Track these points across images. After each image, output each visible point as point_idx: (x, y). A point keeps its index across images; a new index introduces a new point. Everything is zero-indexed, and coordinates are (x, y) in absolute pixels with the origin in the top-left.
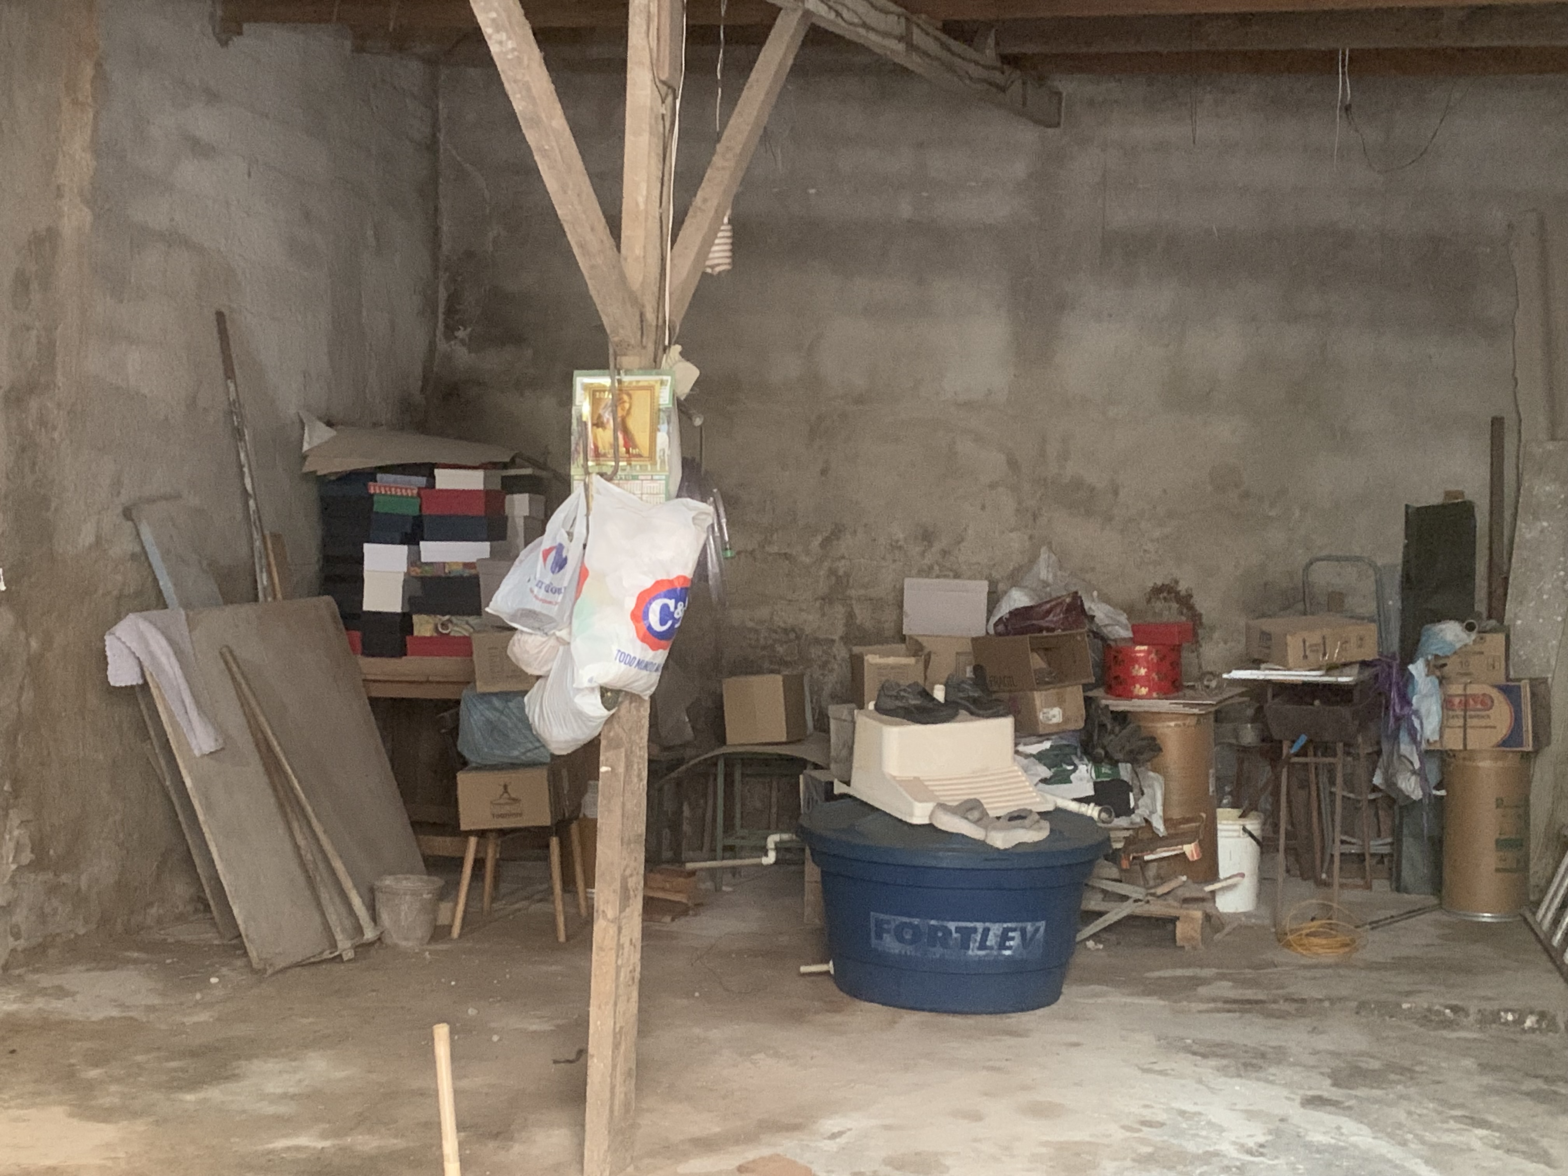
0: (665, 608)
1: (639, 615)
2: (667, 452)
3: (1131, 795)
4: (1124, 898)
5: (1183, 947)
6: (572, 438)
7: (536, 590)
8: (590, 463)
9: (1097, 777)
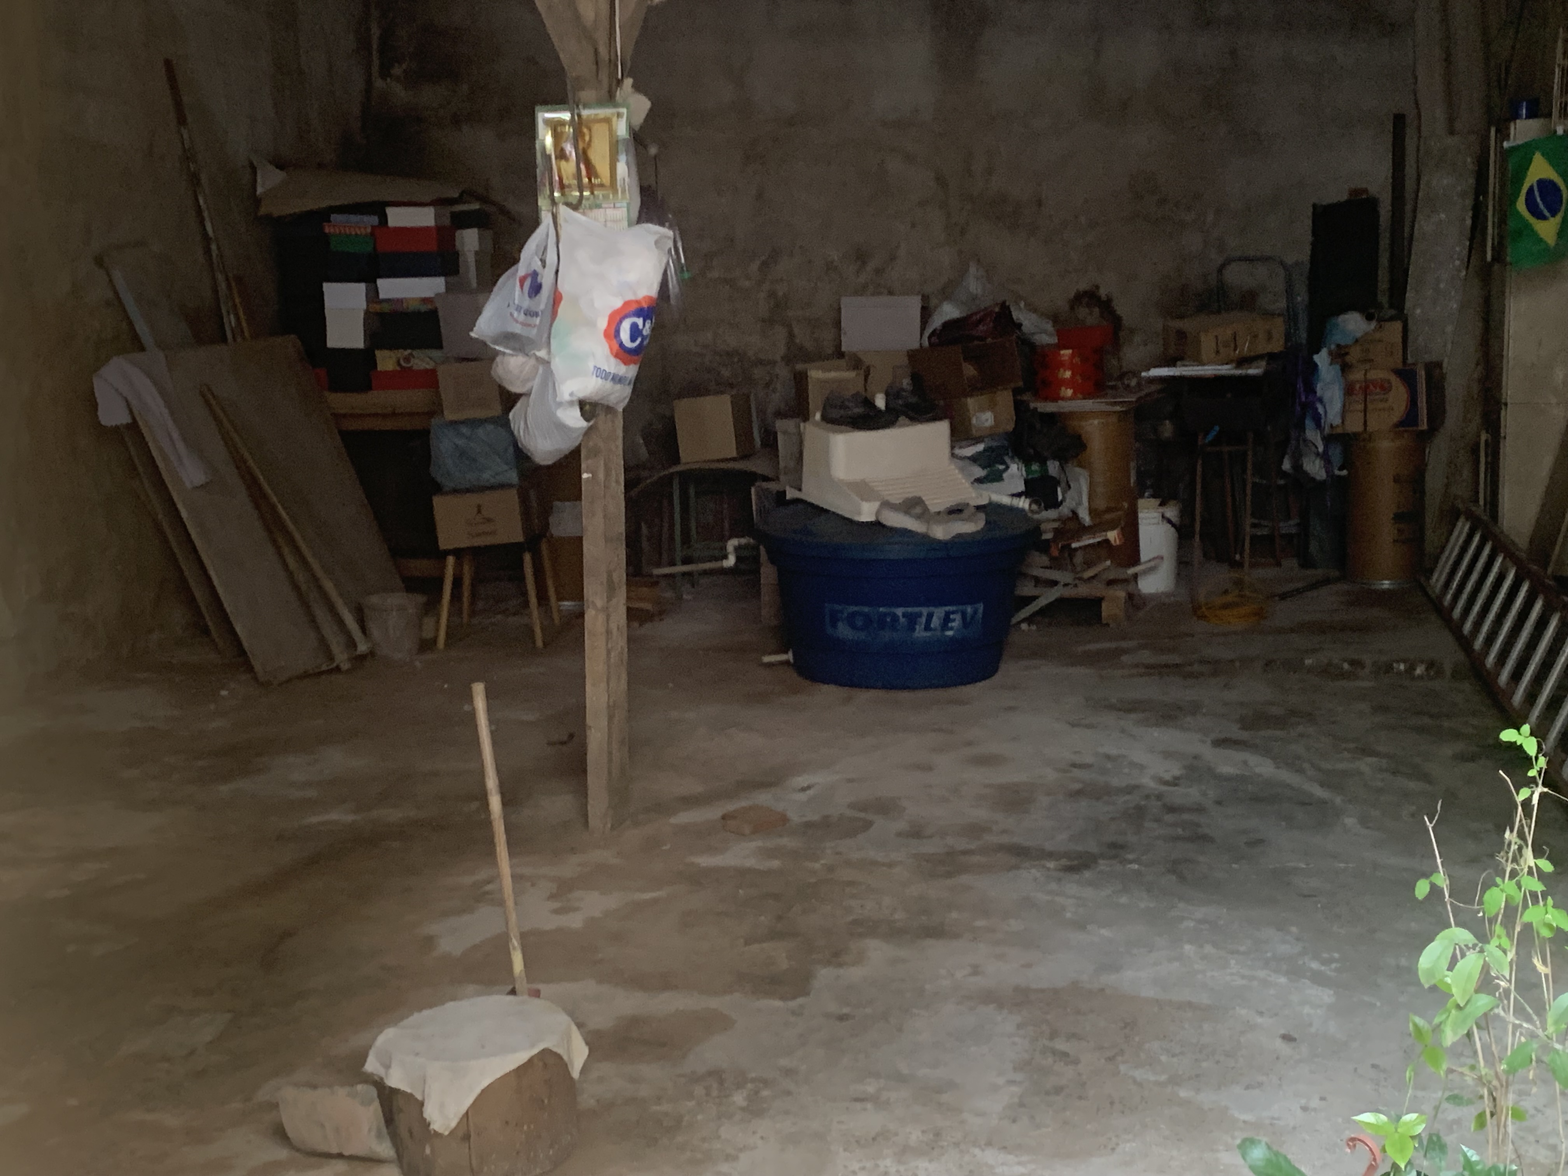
0: (634, 327)
1: (613, 333)
2: (627, 179)
3: (1059, 489)
4: (1054, 583)
5: (1108, 625)
6: (538, 170)
7: (516, 314)
8: (556, 194)
9: (1027, 475)
